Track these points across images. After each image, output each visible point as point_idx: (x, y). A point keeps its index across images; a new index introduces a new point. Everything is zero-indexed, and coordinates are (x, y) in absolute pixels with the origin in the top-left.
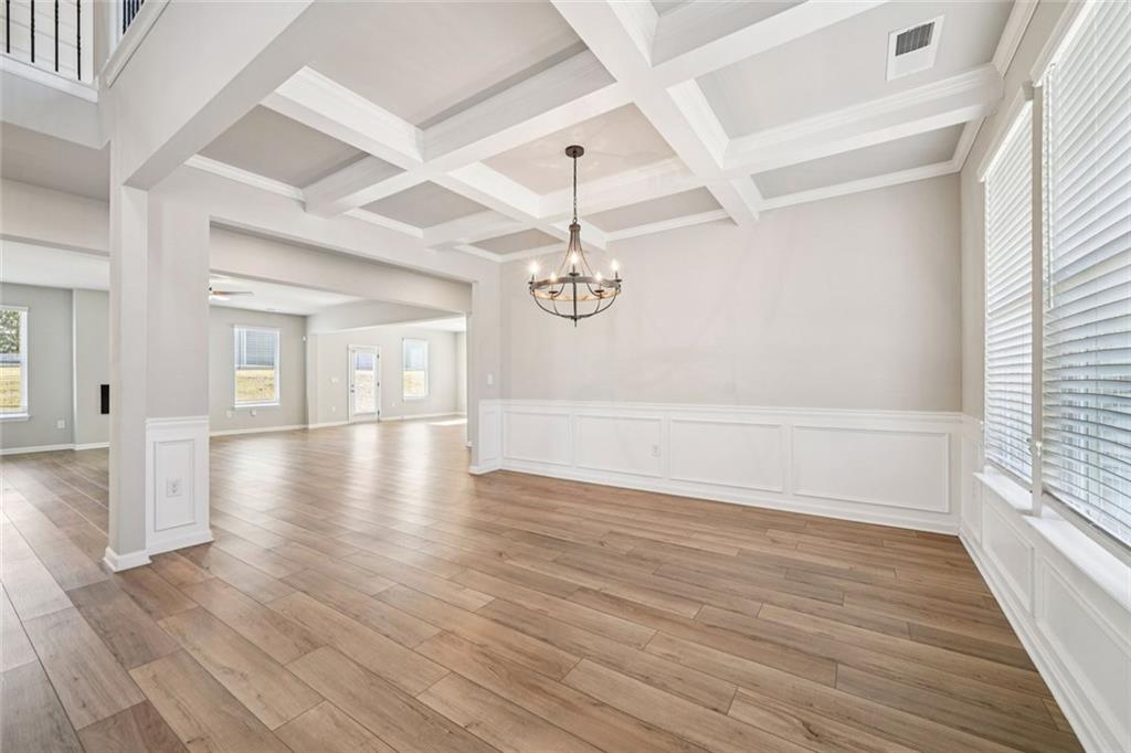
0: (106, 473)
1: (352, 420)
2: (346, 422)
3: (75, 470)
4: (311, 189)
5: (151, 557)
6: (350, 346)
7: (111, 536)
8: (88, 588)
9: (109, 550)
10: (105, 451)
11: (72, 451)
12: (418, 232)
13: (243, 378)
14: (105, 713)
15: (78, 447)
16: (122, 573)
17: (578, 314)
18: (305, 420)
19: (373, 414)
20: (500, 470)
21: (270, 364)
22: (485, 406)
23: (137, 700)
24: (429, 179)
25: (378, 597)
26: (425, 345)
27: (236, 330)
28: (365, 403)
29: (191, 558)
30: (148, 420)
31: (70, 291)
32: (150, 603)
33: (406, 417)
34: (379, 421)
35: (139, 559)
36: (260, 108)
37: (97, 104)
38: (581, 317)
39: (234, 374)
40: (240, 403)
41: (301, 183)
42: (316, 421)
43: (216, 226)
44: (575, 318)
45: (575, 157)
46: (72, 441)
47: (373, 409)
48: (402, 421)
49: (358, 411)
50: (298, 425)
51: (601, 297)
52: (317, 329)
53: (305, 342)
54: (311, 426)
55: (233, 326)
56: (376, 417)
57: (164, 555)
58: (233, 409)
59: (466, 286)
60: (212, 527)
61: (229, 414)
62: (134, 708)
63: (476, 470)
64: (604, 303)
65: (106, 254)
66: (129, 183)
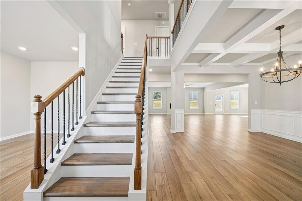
0: (171, 119)
1: (215, 113)
2: (214, 114)
3: (167, 117)
4: (201, 63)
5: (176, 132)
6: (215, 94)
7: (171, 128)
8: (168, 134)
9: (171, 130)
10: (170, 115)
11: (166, 115)
12: (229, 64)
13: (192, 102)
14: (170, 149)
15: (167, 114)
16: (172, 133)
17: (282, 81)
18: (204, 112)
19: (221, 112)
20: (260, 132)
21: (196, 99)
22: (253, 111)
23: (174, 149)
24: (228, 53)
25: (212, 150)
26: (238, 93)
27: (190, 92)
28: (219, 109)
29: (181, 134)
30: (176, 110)
31: (166, 88)
32: (176, 139)
33: (231, 114)
34: (223, 114)
35: (174, 132)
36: (191, 54)
37: (170, 59)
38: (283, 82)
39: (189, 102)
40: (191, 108)
41: (199, 62)
42: (206, 113)
43: (185, 74)
44: (280, 83)
45: (280, 30)
46: (166, 113)
47: (221, 111)
48: (230, 114)
49: (217, 111)
50: (202, 113)
51: (297, 73)
52: (207, 91)
53: (204, 94)
54: (205, 114)
55: (189, 91)
56: (222, 113)
57: (178, 132)
58: (189, 109)
59: (247, 75)
60: (184, 130)
61: (189, 110)
62: (174, 150)
63: (250, 131)
64: (297, 75)
65: (170, 82)
66: (173, 71)
